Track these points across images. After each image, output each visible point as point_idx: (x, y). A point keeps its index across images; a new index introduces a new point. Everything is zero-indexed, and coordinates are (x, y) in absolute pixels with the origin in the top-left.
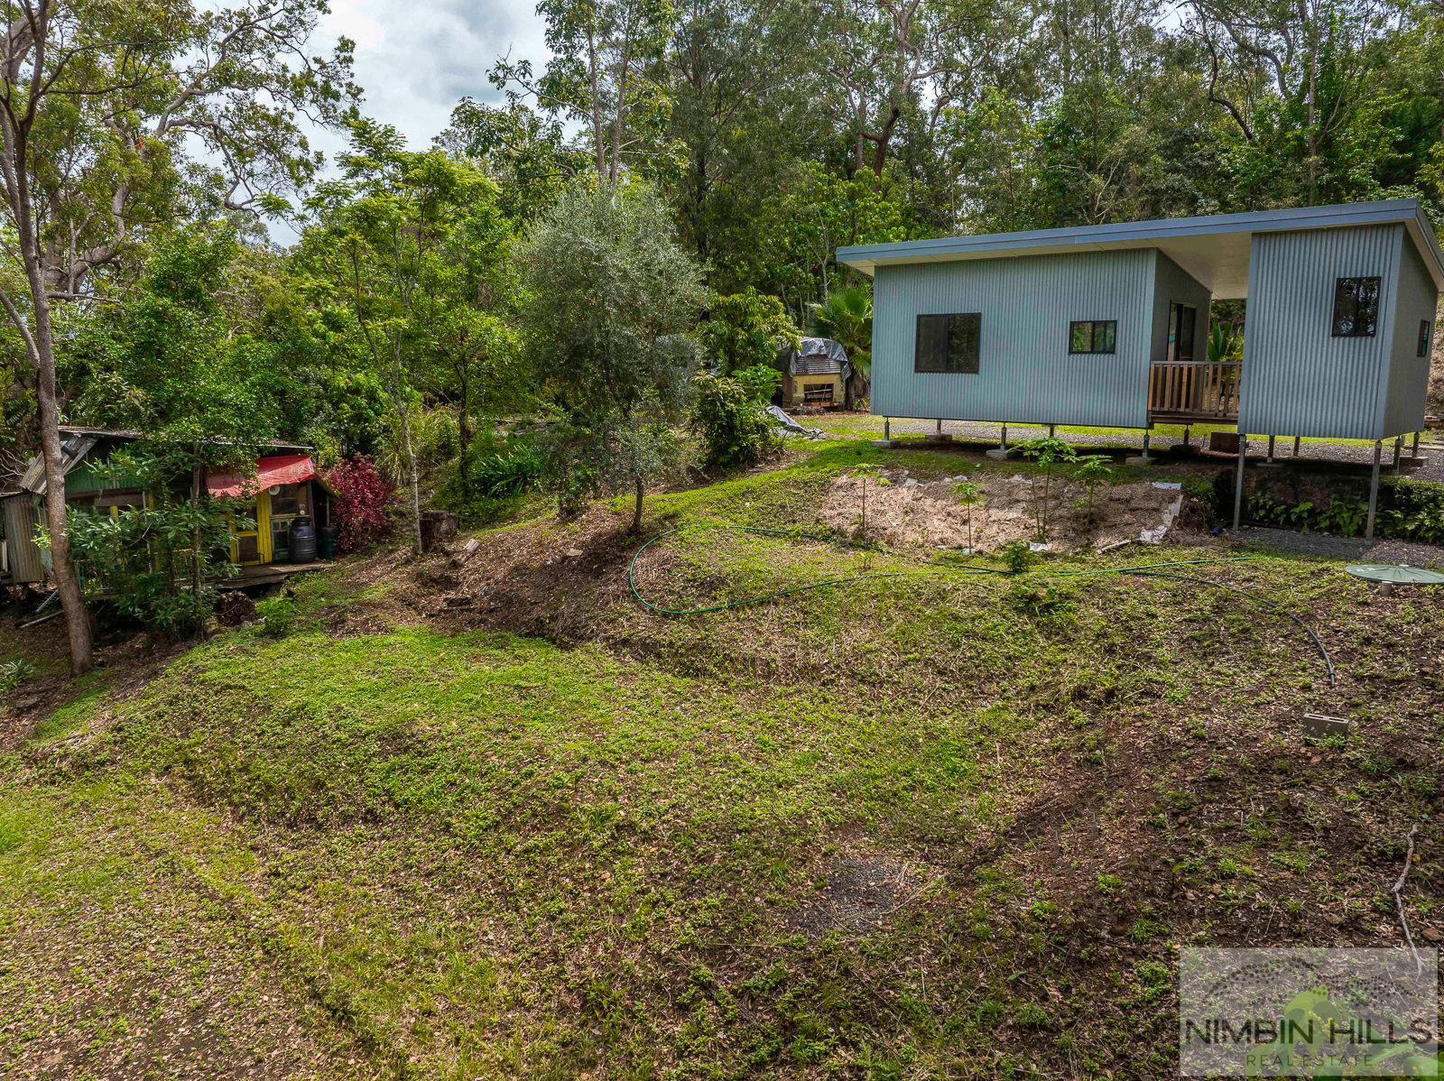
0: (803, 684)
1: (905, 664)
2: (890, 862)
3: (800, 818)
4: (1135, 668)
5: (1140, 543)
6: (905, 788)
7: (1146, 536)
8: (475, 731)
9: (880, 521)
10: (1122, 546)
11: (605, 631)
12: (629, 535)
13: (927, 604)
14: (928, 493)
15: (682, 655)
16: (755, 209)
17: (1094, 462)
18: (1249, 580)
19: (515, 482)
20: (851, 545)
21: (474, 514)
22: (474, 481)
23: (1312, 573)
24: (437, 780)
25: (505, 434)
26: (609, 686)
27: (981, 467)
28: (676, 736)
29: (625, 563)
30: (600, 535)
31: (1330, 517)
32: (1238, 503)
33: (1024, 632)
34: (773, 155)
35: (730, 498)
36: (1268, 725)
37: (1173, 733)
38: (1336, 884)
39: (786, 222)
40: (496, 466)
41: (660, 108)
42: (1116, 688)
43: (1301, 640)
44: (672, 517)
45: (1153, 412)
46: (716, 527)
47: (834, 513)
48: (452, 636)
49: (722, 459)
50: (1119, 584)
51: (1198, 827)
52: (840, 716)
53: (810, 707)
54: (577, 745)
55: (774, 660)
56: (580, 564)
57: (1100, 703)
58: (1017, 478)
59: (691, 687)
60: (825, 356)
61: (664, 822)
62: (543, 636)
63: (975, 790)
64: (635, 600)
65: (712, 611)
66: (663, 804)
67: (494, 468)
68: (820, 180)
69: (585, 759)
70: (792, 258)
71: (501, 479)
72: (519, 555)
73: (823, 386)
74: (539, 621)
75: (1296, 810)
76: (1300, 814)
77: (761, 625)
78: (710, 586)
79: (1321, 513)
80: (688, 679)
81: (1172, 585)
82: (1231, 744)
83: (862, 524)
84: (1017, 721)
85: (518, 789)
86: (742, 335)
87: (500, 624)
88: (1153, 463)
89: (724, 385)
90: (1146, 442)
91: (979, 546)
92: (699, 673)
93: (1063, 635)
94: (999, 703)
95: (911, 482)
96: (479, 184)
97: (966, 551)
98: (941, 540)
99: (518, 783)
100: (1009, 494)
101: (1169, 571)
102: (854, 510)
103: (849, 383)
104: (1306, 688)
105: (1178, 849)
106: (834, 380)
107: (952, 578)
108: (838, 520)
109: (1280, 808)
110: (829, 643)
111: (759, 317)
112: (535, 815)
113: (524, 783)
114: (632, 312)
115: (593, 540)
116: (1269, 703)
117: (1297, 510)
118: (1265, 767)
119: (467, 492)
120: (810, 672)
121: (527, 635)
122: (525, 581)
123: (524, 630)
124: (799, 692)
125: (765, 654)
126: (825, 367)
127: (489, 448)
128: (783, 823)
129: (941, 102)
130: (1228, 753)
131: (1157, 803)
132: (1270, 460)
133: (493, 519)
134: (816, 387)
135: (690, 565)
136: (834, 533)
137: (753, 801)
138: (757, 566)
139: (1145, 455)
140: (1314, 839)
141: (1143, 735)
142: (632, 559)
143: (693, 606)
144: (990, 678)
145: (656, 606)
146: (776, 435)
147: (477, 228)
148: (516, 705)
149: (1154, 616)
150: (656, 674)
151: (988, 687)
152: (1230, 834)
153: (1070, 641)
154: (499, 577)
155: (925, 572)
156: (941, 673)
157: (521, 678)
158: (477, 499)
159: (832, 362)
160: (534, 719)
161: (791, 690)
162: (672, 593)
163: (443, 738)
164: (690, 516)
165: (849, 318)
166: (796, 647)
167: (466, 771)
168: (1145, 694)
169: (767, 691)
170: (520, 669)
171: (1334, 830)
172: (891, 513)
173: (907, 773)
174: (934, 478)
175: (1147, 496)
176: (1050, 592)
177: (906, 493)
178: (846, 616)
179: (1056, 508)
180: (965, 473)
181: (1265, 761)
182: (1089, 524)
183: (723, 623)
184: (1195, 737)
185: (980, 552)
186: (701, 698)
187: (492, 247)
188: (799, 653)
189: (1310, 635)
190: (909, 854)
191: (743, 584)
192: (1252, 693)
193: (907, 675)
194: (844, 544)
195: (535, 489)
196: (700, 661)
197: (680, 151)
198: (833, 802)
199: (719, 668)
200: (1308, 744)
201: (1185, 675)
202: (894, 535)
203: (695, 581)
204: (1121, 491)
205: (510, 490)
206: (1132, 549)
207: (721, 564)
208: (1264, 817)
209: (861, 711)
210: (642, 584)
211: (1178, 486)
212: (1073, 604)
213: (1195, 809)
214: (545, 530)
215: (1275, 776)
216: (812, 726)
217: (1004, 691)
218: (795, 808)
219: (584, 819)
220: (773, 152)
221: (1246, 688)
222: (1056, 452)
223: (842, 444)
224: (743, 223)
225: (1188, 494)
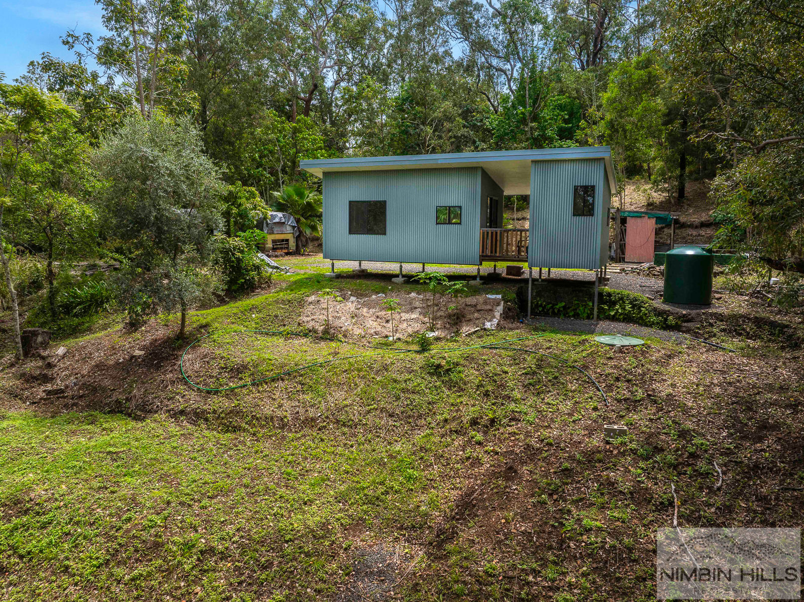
0: (306, 431)
1: (369, 412)
2: (387, 547)
3: (324, 526)
4: (503, 404)
5: (485, 329)
6: (382, 494)
7: (488, 325)
8: (81, 490)
9: (337, 323)
10: (476, 331)
11: (167, 406)
12: (178, 340)
13: (377, 373)
14: (364, 305)
15: (223, 418)
16: (239, 135)
17: (459, 285)
18: (549, 348)
19: (90, 306)
20: (322, 338)
21: (60, 328)
22: (60, 306)
23: (580, 342)
24: (54, 532)
25: (79, 273)
26: (175, 444)
27: (392, 288)
28: (229, 476)
29: (177, 358)
30: (156, 340)
31: (574, 310)
32: (529, 305)
33: (435, 386)
34: (249, 105)
35: (242, 312)
36: (583, 432)
37: (533, 442)
38: (644, 526)
39: (256, 145)
40: (75, 296)
41: (180, 72)
42: (495, 417)
43: (585, 381)
44: (206, 326)
45: (483, 256)
46: (235, 331)
47: (309, 319)
48: (52, 417)
49: (233, 288)
50: (483, 355)
51: (565, 501)
52: (333, 449)
53: (312, 445)
54: (160, 492)
55: (286, 417)
56: (143, 361)
57: (487, 427)
58: (413, 295)
59: (232, 440)
60: (284, 223)
61: (234, 543)
62: (121, 412)
63: (424, 489)
64: (186, 383)
65: (241, 387)
66: (230, 529)
67: (74, 297)
68: (276, 121)
69: (169, 503)
70: (259, 165)
71: (79, 304)
72: (98, 356)
73: (283, 240)
74: (118, 402)
75: (613, 484)
76: (616, 485)
77: (274, 394)
78: (237, 371)
79: (569, 308)
80: (229, 434)
81: (510, 353)
82: (568, 447)
83: (327, 325)
84: (441, 442)
85: (121, 532)
86: (235, 211)
87: (88, 406)
88: (483, 284)
89: (234, 242)
90: (479, 272)
91: (397, 335)
92: (236, 429)
93: (458, 387)
94: (428, 431)
95: (353, 299)
96: (64, 110)
97: (391, 339)
98: (375, 332)
99: (120, 528)
100: (411, 304)
101: (507, 345)
102: (321, 317)
103: (298, 238)
104: (595, 409)
105: (558, 516)
106: (289, 237)
107: (389, 356)
108: (312, 324)
109: (605, 483)
110: (320, 402)
111: (244, 200)
112: (136, 551)
113: (125, 527)
114: (177, 197)
115: (151, 343)
116: (580, 419)
117: (557, 307)
118: (591, 459)
119: (54, 314)
120: (310, 422)
121: (109, 412)
122: (104, 375)
123: (107, 409)
124: (304, 436)
125: (279, 413)
126: (284, 229)
127: (68, 283)
128: (314, 531)
129: (337, 83)
130: (567, 452)
131: (539, 488)
132: (540, 280)
133: (75, 332)
134: (279, 241)
135: (222, 358)
136: (310, 331)
137: (290, 517)
138: (267, 356)
139: (478, 279)
140: (626, 499)
141: (517, 445)
142: (181, 356)
143: (227, 385)
144: (420, 416)
145: (201, 387)
146: (267, 272)
147: (59, 139)
148: (108, 466)
149: (506, 373)
150: (207, 433)
151: (419, 422)
152: (582, 503)
153: (463, 390)
154: (85, 372)
155: (370, 353)
156: (391, 416)
157: (110, 445)
158: (62, 319)
159: (288, 227)
160: (125, 475)
161: (299, 435)
162: (211, 377)
163: (56, 500)
164: (217, 325)
165: (296, 201)
166: (299, 406)
167: (77, 523)
168: (512, 420)
169: (284, 438)
170: (108, 438)
171: (635, 492)
172: (343, 318)
173: (382, 483)
174: (366, 296)
175: (485, 303)
176: (448, 362)
177: (351, 305)
178: (328, 385)
179: (438, 311)
180: (383, 292)
181: (590, 455)
182: (456, 320)
183: (248, 395)
184: (548, 444)
185: (399, 339)
186: (240, 447)
187: (70, 152)
188: (302, 411)
189: (589, 378)
190: (396, 539)
191: (260, 368)
192: (570, 415)
193: (371, 419)
194: (317, 338)
195: (105, 310)
196: (236, 421)
197: (194, 98)
198: (341, 511)
199: (249, 425)
200: (608, 443)
201: (531, 406)
202: (347, 331)
203: (226, 368)
204: (471, 300)
205: (86, 312)
206: (481, 333)
207: (243, 356)
208: (598, 490)
209: (345, 445)
210: (190, 372)
211: (500, 296)
212: (461, 368)
213: (560, 490)
214: (116, 338)
215: (597, 464)
216: (317, 458)
217: (429, 424)
218: (319, 519)
219: (175, 549)
220: (250, 103)
221: (566, 412)
222: (438, 280)
223: (307, 276)
224: (231, 144)
225: (506, 301)
